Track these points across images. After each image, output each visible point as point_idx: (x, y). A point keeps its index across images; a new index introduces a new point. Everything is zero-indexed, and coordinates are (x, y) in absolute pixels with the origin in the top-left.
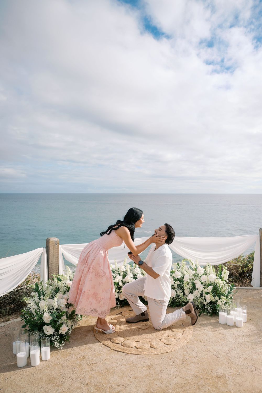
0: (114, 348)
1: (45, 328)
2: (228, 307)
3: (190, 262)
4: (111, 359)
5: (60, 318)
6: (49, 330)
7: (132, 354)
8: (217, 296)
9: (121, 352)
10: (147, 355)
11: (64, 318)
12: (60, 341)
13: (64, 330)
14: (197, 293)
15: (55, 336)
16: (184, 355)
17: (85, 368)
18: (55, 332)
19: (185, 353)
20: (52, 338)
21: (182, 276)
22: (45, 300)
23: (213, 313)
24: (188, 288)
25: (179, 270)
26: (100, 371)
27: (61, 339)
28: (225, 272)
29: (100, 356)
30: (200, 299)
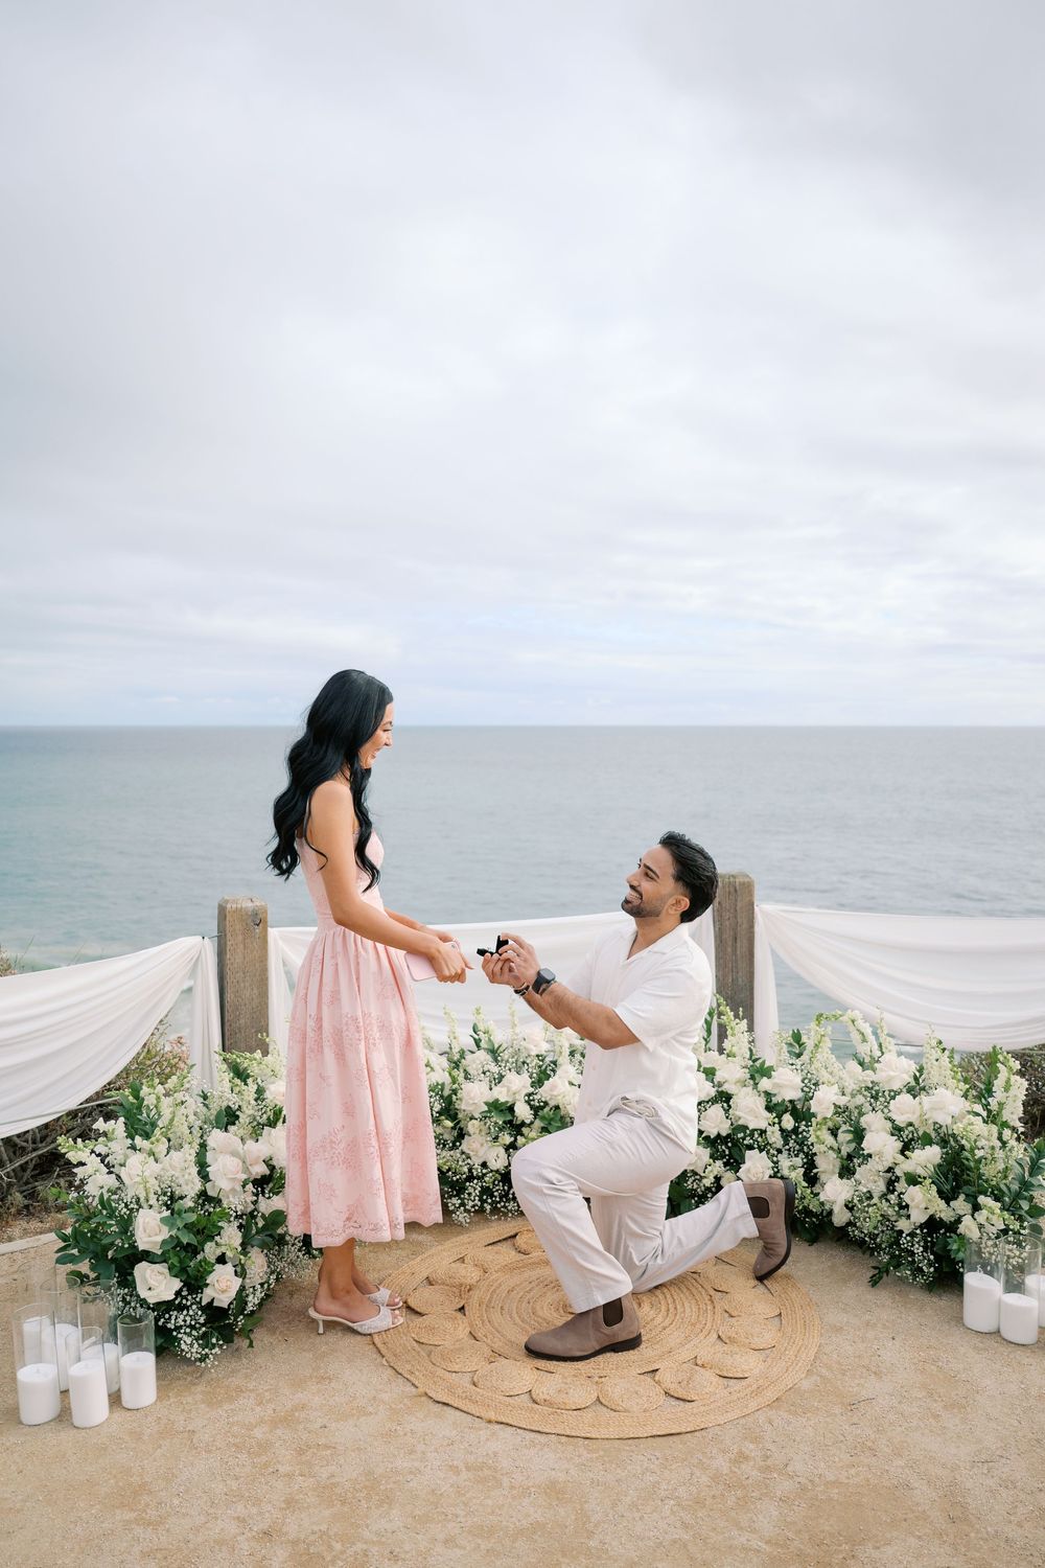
0: (428, 1392)
1: (144, 1273)
2: (1011, 1250)
3: (851, 1028)
4: (405, 1434)
5: (211, 1238)
6: (156, 1283)
7: (502, 1423)
8: (962, 1197)
9: (456, 1408)
10: (568, 1436)
11: (231, 1236)
12: (205, 1333)
13: (222, 1286)
14: (869, 1178)
15: (185, 1312)
16: (742, 1457)
17: (278, 1462)
18: (183, 1294)
19: (752, 1446)
20: (173, 1318)
21: (805, 1089)
22: (152, 1153)
23: (936, 1275)
24: (831, 1148)
25: (798, 1062)
26: (338, 1483)
27: (209, 1325)
28: (1008, 1081)
29: (358, 1419)
30: (879, 1204)
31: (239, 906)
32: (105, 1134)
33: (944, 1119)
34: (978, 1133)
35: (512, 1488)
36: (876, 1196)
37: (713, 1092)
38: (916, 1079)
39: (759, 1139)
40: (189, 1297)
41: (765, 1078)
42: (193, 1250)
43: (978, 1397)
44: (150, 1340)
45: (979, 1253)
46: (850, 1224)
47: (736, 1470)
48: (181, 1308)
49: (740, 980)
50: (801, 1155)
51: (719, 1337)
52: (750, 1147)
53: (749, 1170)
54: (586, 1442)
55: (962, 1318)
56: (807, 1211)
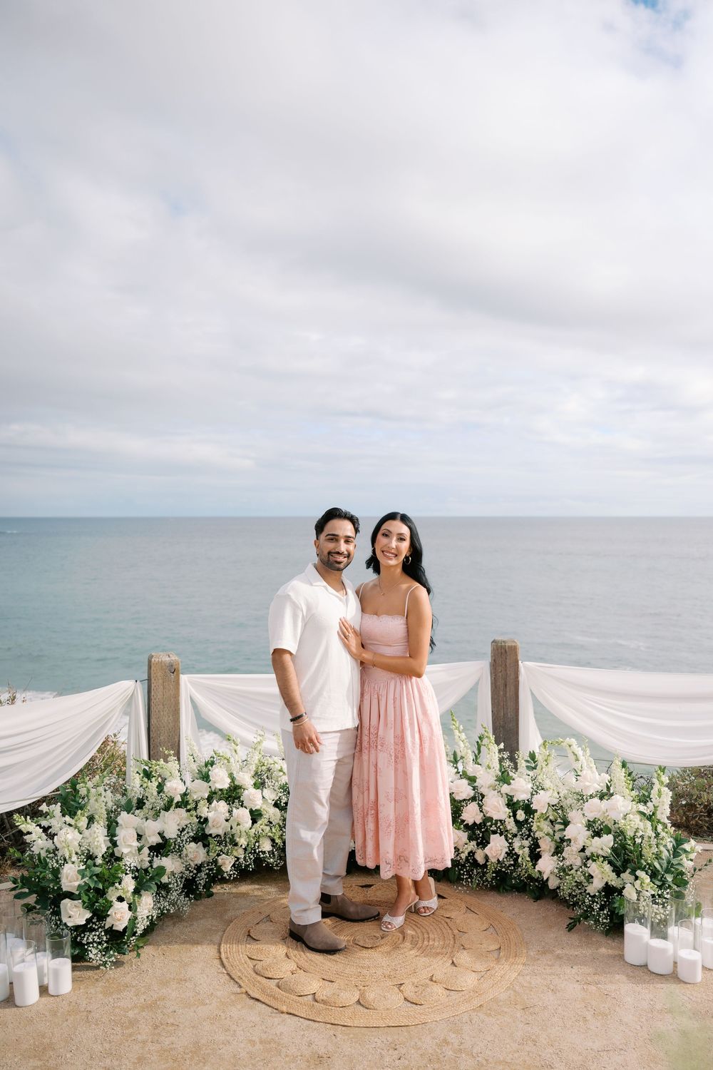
0: (248, 991)
1: (66, 904)
2: (657, 909)
3: (569, 751)
4: (226, 1019)
5: (113, 884)
6: (75, 914)
7: (291, 1014)
8: (628, 871)
9: (264, 1003)
10: (332, 1024)
11: (129, 884)
12: (107, 948)
13: (119, 916)
14: (571, 856)
15: (93, 933)
16: (446, 1042)
17: (139, 1033)
18: (94, 921)
19: (454, 1036)
20: (86, 936)
21: (533, 792)
22: (76, 827)
24: (548, 834)
25: (531, 773)
26: (174, 1048)
27: (111, 942)
28: (659, 791)
29: (198, 1007)
30: (574, 874)
31: (160, 660)
32: (47, 814)
33: (613, 816)
35: (287, 1056)
36: (574, 868)
37: (472, 793)
38: (608, 788)
39: (501, 827)
40: (97, 923)
41: (507, 785)
42: (101, 893)
43: (617, 1009)
44: (68, 951)
45: (637, 910)
46: (559, 888)
47: (438, 1050)
48: (92, 930)
49: (509, 714)
50: (530, 839)
51: (453, 962)
52: (494, 832)
53: (491, 849)
54: (344, 1028)
55: (623, 955)
56: (530, 877)
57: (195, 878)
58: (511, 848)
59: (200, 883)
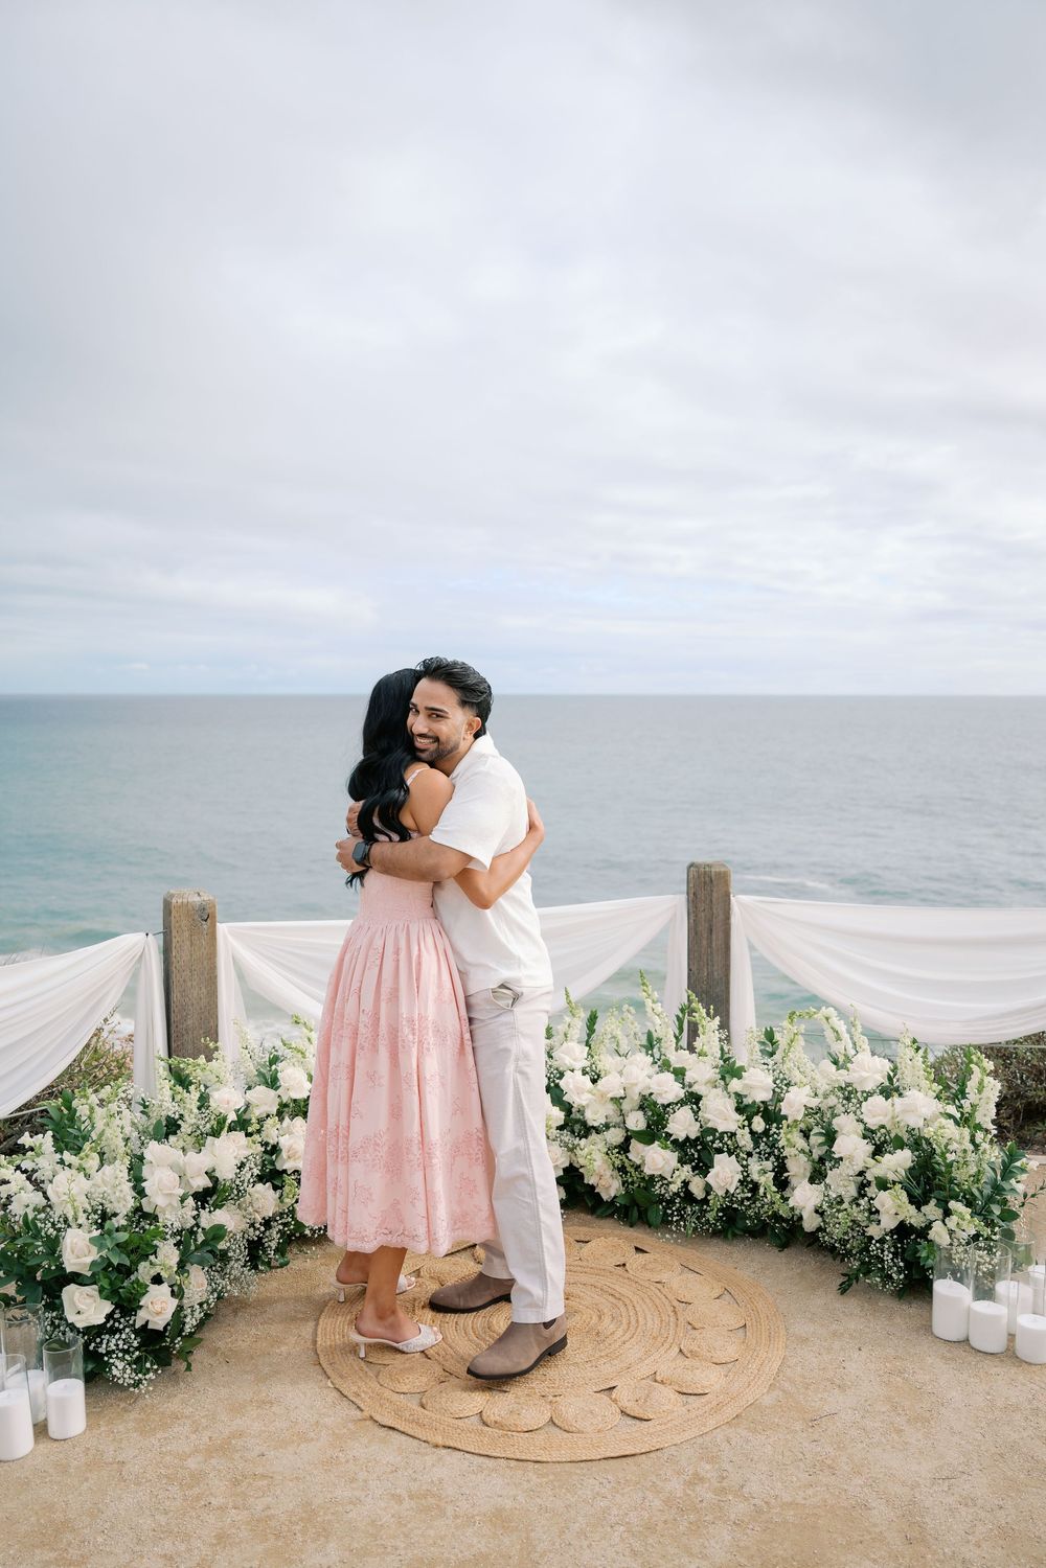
0: (373, 1415)
1: (72, 1295)
2: (981, 1257)
3: (826, 1026)
4: (347, 1462)
5: (145, 1257)
6: (86, 1307)
7: (449, 1448)
8: (933, 1202)
9: (403, 1433)
10: (517, 1460)
11: (168, 1255)
12: (139, 1358)
13: (157, 1307)
14: (840, 1182)
15: (117, 1336)
16: (698, 1479)
17: (211, 1494)
18: (116, 1316)
19: (708, 1467)
20: (105, 1342)
21: (777, 1090)
22: (81, 1169)
23: (907, 1282)
24: (802, 1151)
25: (770, 1061)
26: (273, 1516)
27: (143, 1349)
28: (981, 1083)
29: (299, 1445)
30: (849, 1210)
31: (185, 901)
32: (32, 1149)
33: (915, 1122)
34: (950, 1136)
35: (456, 1517)
36: (847, 1200)
37: (681, 1094)
38: (890, 1079)
39: (729, 1142)
40: (122, 1320)
41: (735, 1079)
42: (126, 1271)
43: (943, 1410)
44: (78, 1366)
45: (950, 1259)
46: (820, 1229)
47: (689, 1492)
48: (113, 1331)
49: (716, 974)
50: (772, 1159)
51: (681, 1351)
52: (720, 1151)
53: (717, 1175)
54: (537, 1466)
55: (931, 1326)
56: (776, 1216)
57: (262, 1238)
58: (745, 1174)
59: (269, 1246)
